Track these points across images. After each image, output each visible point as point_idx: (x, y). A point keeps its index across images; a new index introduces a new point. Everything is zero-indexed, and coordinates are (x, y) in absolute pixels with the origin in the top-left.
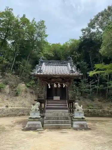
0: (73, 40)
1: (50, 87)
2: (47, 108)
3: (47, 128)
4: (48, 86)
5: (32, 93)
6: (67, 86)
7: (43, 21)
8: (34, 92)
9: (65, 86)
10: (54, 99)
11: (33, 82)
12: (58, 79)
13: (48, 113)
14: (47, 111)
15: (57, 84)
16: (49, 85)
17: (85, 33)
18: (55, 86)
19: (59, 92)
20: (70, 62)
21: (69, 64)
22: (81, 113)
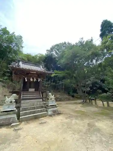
0: (41, 54)
1: (26, 80)
2: (23, 99)
3: (24, 121)
4: (24, 80)
5: (4, 86)
6: (41, 80)
7: (21, 36)
8: (6, 85)
9: (40, 81)
10: (29, 91)
11: (6, 78)
12: (34, 75)
13: (24, 104)
14: (22, 102)
15: (33, 78)
16: (26, 79)
17: (48, 52)
18: (31, 80)
19: (32, 85)
20: (42, 65)
21: (41, 66)
22: (53, 101)
